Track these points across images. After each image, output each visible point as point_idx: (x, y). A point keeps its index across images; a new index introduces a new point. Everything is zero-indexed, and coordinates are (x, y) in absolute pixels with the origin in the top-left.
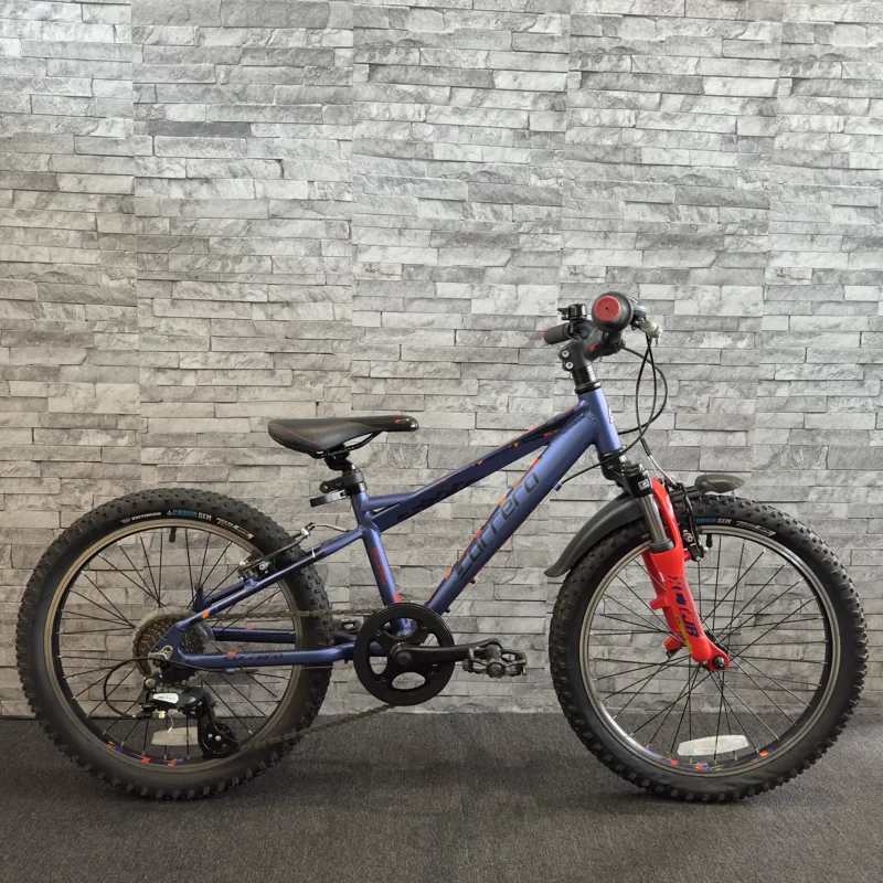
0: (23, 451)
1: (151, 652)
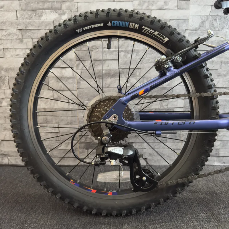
0: (12, 24)
1: (103, 119)
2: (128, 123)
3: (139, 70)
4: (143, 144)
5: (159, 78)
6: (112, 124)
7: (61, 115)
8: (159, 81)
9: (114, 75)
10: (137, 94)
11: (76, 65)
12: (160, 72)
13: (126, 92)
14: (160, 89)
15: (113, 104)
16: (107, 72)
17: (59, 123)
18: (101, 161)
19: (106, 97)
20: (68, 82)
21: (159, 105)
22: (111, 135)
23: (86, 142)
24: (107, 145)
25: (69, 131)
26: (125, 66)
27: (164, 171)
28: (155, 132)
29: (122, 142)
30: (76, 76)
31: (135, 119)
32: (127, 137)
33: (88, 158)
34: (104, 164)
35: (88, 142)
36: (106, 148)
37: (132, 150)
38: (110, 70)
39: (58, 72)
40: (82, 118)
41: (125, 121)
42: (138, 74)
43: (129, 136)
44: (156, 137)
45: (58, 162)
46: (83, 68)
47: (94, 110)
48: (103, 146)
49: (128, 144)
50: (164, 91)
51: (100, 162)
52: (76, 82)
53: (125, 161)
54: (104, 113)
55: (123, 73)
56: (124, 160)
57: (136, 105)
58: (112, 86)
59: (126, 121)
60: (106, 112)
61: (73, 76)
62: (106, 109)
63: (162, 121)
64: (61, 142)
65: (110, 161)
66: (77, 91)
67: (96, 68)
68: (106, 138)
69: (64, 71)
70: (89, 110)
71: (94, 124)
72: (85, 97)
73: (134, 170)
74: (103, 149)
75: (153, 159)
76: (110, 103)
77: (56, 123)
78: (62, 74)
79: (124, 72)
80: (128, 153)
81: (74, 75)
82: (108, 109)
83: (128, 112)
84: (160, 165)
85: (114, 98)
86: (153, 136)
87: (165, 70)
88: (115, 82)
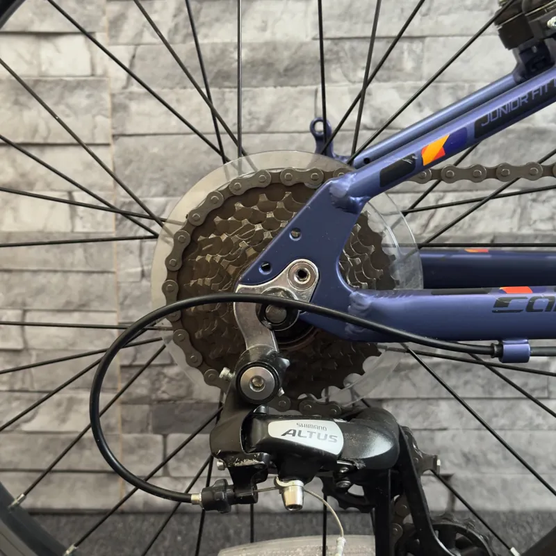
1: (243, 282)
2: (369, 300)
3: (417, 46)
4: (432, 408)
5: (518, 83)
6: (291, 308)
7: (35, 268)
8: (521, 95)
9: (292, 69)
10: (410, 157)
11: (104, 22)
12: (523, 53)
13: (358, 148)
14: (519, 138)
15: (290, 208)
16: (260, 55)
17: (24, 304)
18: (235, 487)
19: (257, 174)
20: (68, 106)
21: (512, 217)
22: (286, 361)
23: (154, 397)
24: (263, 409)
25: (73, 344)
26: (346, 25)
27: (536, 539)
28: (501, 346)
29: (337, 395)
30: (105, 74)
31: (398, 282)
32: (362, 373)
33: (166, 474)
34: (252, 500)
35: (165, 396)
36: (258, 425)
37: (388, 436)
38: (273, 46)
39: (20, 56)
40: (138, 279)
41: (354, 294)
42: (408, 65)
43: (370, 364)
44: (501, 371)
45: (26, 494)
46: (140, 34)
47: (201, 238)
48: (243, 415)
49: (365, 407)
50: (535, 146)
51: (229, 491)
52: (109, 105)
53: (350, 486)
54: (251, 252)
55: (339, 60)
56: (347, 483)
57: (405, 213)
58: (281, 123)
59: (357, 290)
60: (259, 251)
61: (93, 75)
62: (261, 232)
63: (534, 291)
64: (37, 397)
65: (278, 487)
66: (114, 148)
67: (206, 36)
68: (260, 374)
69: (46, 49)
70: (175, 237)
71: (200, 308)
72: (151, 179)
73: (397, 529)
74: (247, 427)
75: (480, 482)
76: (280, 205)
77: (12, 305)
78: (40, 65)
79: (342, 54)
80: (364, 448)
81: (99, 71)
82: (267, 235)
83: (368, 251)
84: (518, 508)
85: (296, 180)
86: (489, 366)
87: (547, 41)
88: (296, 106)
